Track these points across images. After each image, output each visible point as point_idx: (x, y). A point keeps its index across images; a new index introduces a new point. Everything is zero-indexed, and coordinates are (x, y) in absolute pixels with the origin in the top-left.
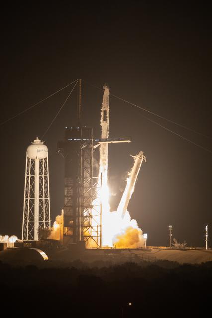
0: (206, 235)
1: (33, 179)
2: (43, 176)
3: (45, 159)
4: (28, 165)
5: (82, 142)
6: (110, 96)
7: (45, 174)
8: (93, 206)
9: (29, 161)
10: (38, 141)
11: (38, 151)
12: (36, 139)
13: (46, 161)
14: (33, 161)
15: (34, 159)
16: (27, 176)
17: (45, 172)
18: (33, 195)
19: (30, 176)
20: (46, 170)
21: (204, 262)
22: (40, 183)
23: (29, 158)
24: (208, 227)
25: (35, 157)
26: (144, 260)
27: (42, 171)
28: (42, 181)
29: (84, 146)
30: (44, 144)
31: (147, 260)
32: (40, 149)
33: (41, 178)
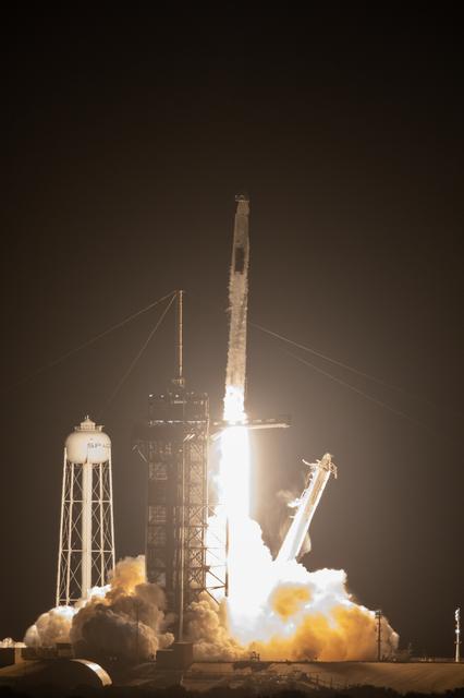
0: (458, 631)
1: (78, 508)
2: (101, 502)
3: (104, 464)
4: (69, 478)
5: (188, 430)
6: (250, 216)
7: (106, 498)
8: (209, 567)
9: (69, 470)
10: (88, 424)
11: (89, 447)
12: (83, 421)
13: (106, 471)
14: (79, 469)
15: (81, 465)
16: (66, 500)
17: (104, 493)
18: (77, 543)
19: (72, 501)
20: (107, 488)
21: (453, 689)
22: (93, 517)
23: (69, 464)
24: (460, 614)
25: (82, 460)
26: (322, 684)
27: (98, 491)
28: (98, 513)
29: (190, 437)
30: (103, 431)
31: (328, 686)
32: (94, 442)
33: (95, 506)
